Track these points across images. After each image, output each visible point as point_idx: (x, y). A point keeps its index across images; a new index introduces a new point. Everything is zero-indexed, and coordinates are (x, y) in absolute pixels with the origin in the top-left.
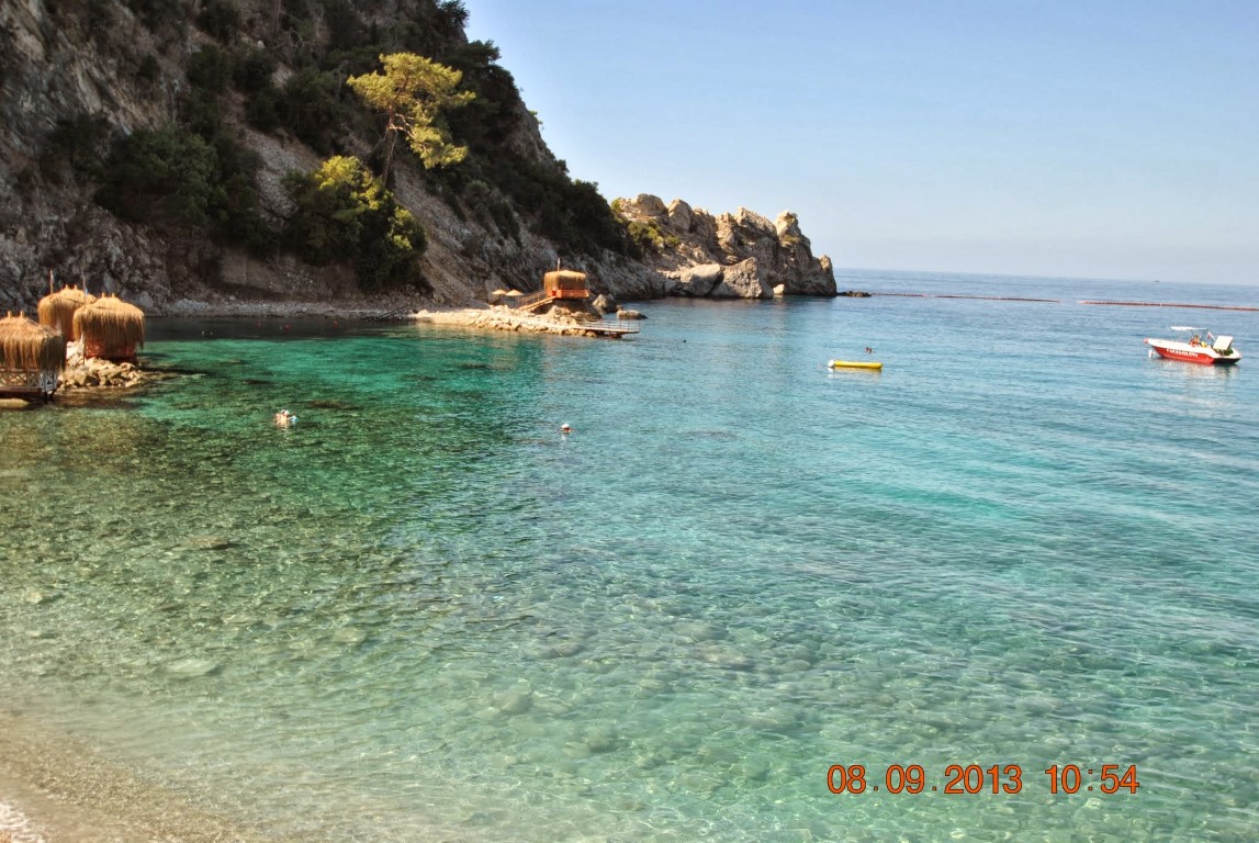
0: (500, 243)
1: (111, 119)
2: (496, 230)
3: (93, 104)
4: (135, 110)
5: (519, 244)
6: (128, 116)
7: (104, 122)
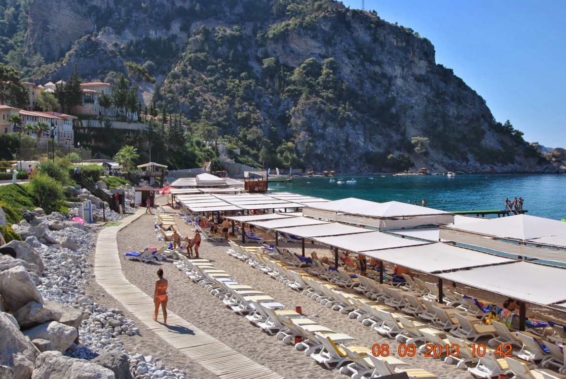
0: (461, 163)
1: (374, 151)
2: (461, 161)
3: (371, 150)
4: (378, 150)
5: (467, 163)
6: (377, 150)
7: (372, 151)
